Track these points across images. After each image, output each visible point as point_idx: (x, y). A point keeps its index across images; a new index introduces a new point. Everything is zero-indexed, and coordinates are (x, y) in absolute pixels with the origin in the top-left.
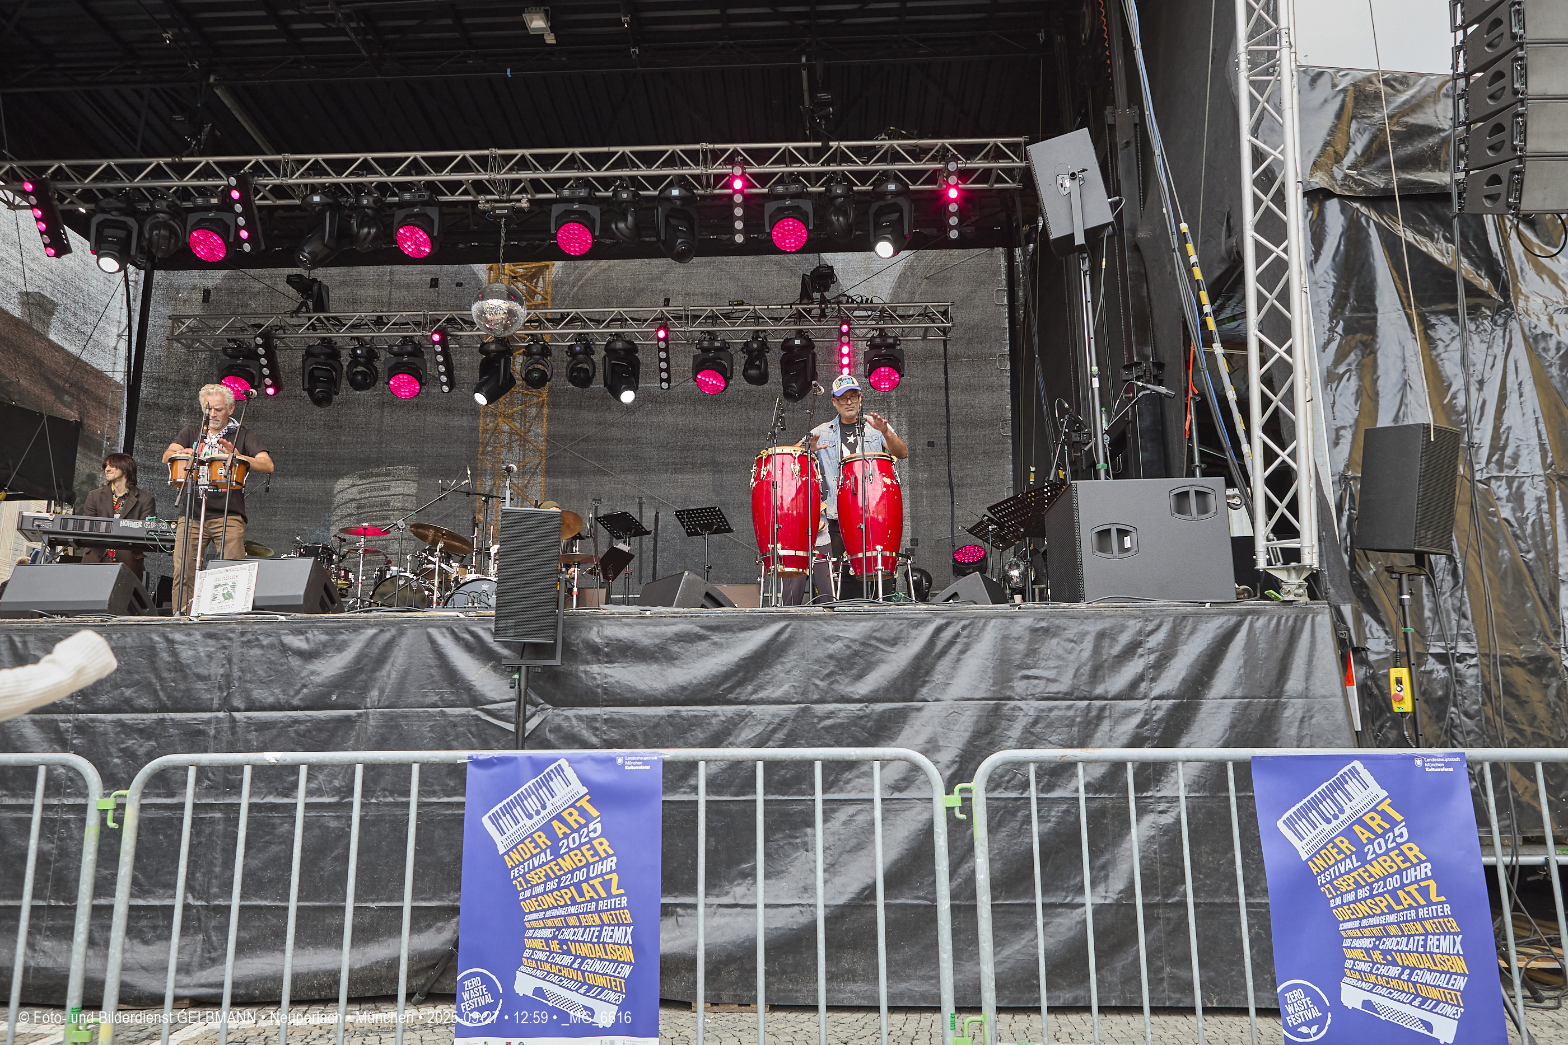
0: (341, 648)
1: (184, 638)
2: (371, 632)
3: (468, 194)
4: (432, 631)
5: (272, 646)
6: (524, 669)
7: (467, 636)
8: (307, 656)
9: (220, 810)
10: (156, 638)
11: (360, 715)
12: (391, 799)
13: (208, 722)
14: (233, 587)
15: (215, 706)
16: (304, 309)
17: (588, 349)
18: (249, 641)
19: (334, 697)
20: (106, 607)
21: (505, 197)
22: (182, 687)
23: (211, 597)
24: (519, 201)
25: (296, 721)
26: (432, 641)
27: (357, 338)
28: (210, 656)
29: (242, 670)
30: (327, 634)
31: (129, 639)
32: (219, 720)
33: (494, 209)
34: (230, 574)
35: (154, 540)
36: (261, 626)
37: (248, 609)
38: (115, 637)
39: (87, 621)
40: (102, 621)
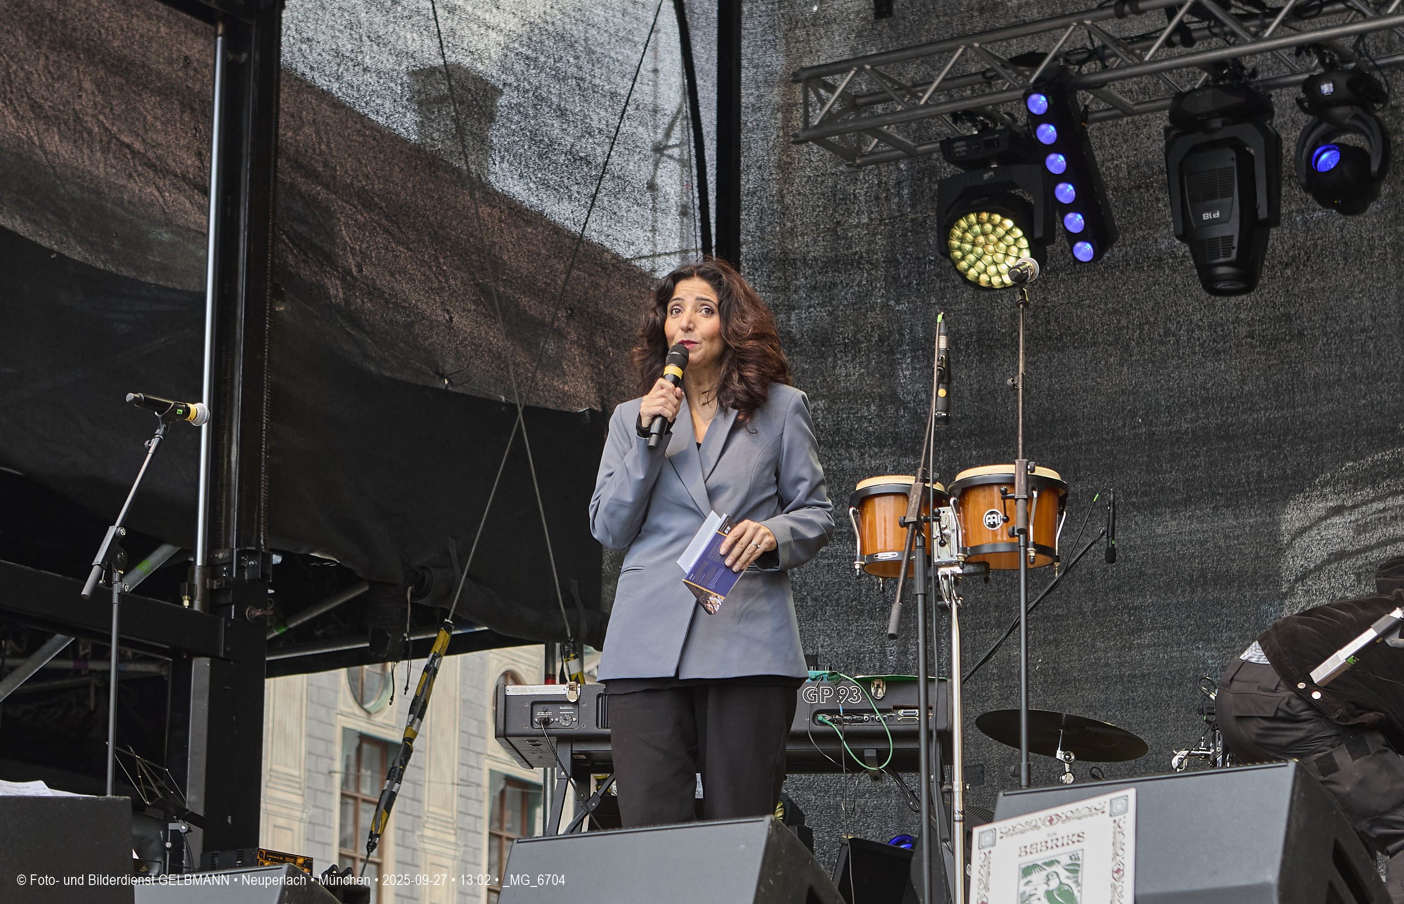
14: (1073, 868)
34: (1061, 829)
35: (833, 736)
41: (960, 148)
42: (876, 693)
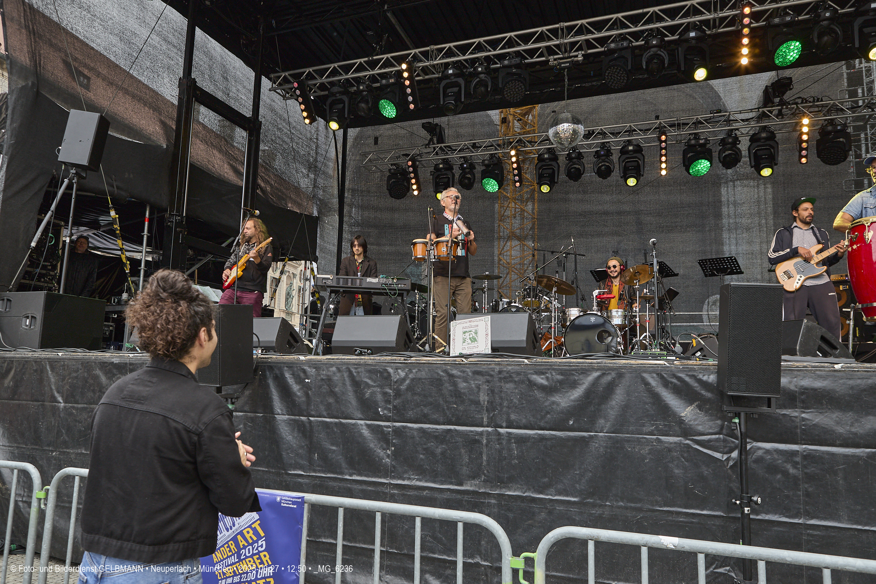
0: (574, 385)
2: (596, 374)
3: (543, 56)
4: (645, 375)
5: (522, 382)
6: (742, 415)
7: (674, 381)
8: (549, 390)
9: (495, 498)
10: (441, 373)
11: (591, 437)
12: (621, 504)
13: (481, 433)
14: (476, 333)
15: (485, 423)
16: (431, 143)
17: (609, 153)
18: (505, 378)
19: (571, 423)
20: (394, 345)
21: (566, 55)
22: (461, 408)
23: (461, 341)
24: (577, 56)
25: (542, 438)
26: (647, 384)
27: (464, 157)
28: (478, 387)
29: (501, 398)
30: (562, 375)
31: (424, 373)
32: (488, 433)
33: (560, 64)
34: (473, 324)
35: (386, 289)
36: (513, 367)
37: (489, 351)
38: (414, 371)
39: (395, 360)
40: (405, 360)
41: (392, 171)
42: (395, 281)
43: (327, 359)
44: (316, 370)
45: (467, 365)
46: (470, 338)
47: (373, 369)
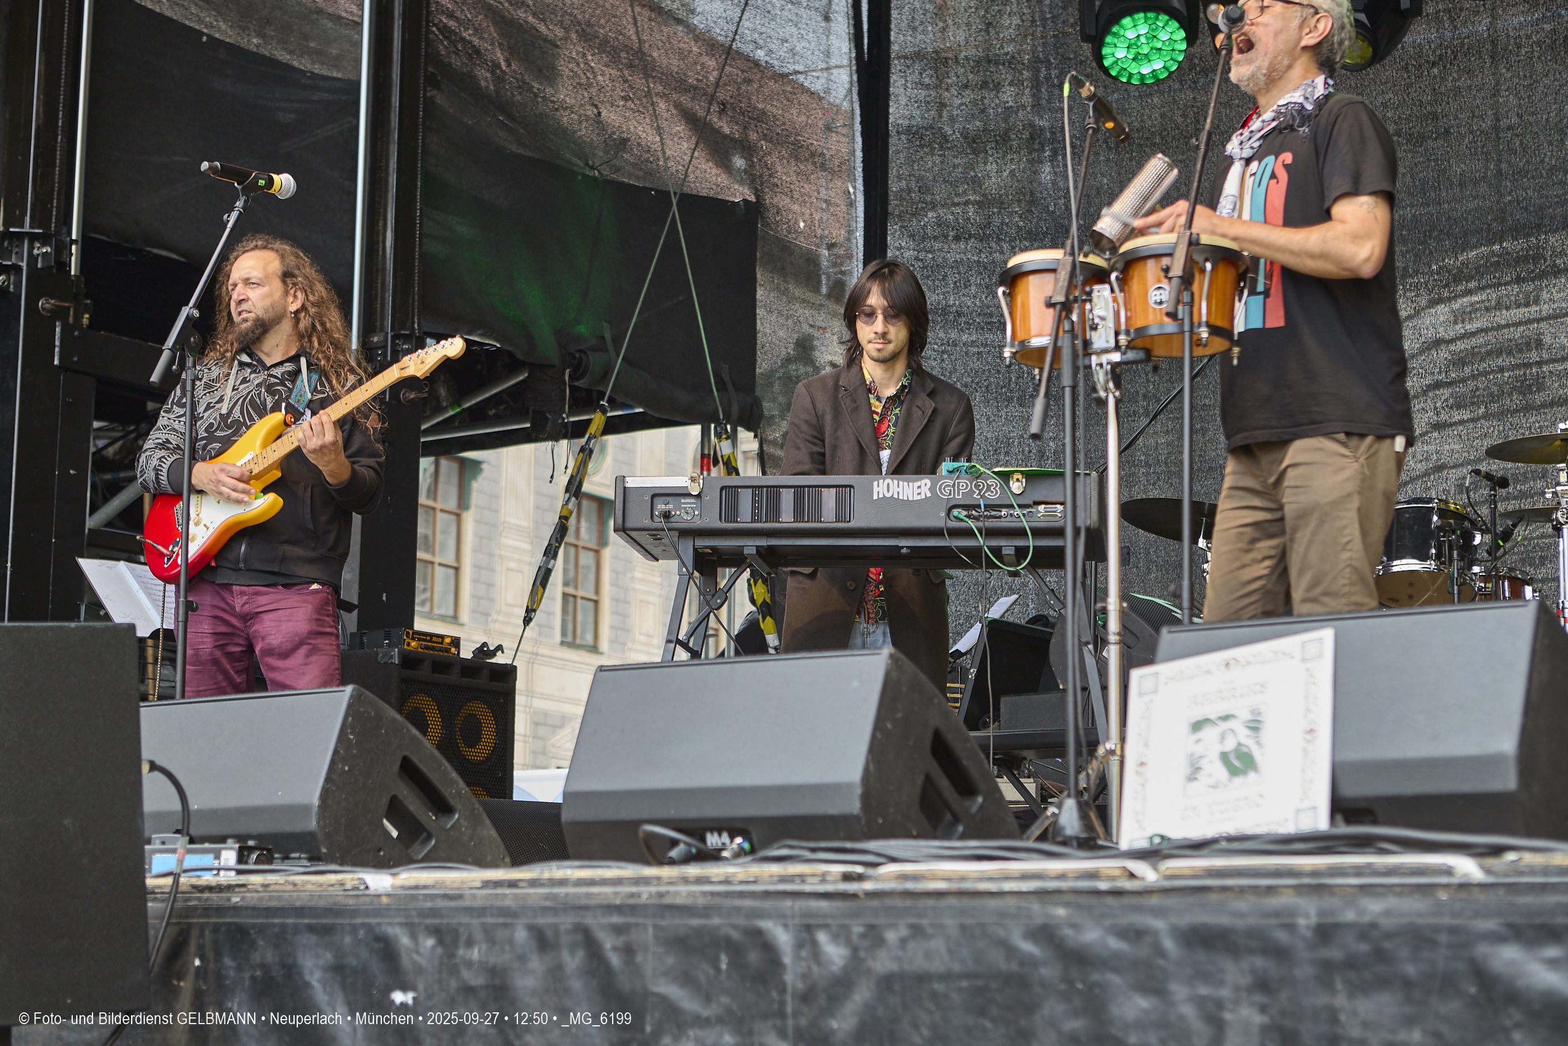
1: (1115, 944)
10: (1028, 947)
14: (1255, 726)
18: (1350, 963)
20: (853, 806)
23: (1180, 769)
28: (1214, 1018)
31: (938, 944)
34: (1239, 676)
36: (1392, 902)
37: (1319, 820)
38: (891, 936)
39: (802, 878)
40: (847, 877)
42: (1016, 487)
43: (486, 884)
44: (440, 942)
45: (1154, 900)
46: (1224, 757)
47: (699, 932)
